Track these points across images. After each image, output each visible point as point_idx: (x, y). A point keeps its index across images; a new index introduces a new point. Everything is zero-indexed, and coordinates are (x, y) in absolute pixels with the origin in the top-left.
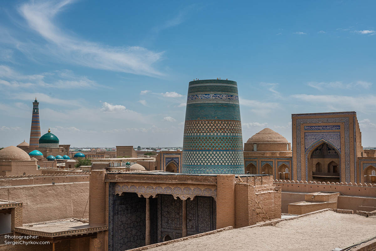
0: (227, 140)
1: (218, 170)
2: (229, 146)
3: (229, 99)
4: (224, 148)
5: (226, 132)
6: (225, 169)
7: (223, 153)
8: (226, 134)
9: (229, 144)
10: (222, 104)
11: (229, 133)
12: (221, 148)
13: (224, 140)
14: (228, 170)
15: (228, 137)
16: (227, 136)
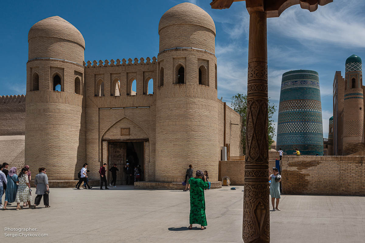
0: (288, 115)
2: (289, 119)
3: (293, 84)
4: (286, 121)
5: (288, 109)
7: (285, 124)
8: (288, 111)
9: (289, 118)
10: (288, 89)
11: (291, 109)
13: (286, 115)
14: (288, 136)
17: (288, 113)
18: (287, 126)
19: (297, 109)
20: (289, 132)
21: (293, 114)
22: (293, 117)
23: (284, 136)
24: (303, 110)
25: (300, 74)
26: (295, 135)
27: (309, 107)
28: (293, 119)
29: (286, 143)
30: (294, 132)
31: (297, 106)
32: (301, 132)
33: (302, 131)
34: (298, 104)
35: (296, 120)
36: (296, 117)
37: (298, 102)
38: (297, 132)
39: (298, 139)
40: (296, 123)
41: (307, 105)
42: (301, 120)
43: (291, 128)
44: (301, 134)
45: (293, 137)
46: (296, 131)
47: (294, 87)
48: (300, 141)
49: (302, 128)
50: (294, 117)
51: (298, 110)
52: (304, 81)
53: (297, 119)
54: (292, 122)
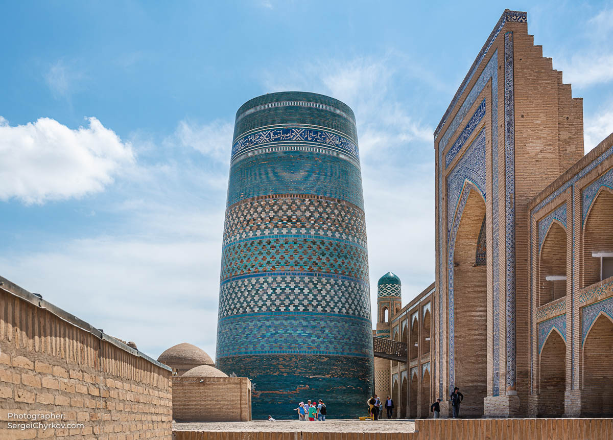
0: (260, 248)
1: (237, 326)
2: (265, 263)
3: (275, 140)
4: (253, 270)
5: (259, 228)
6: (250, 323)
7: (250, 281)
8: (259, 233)
9: (264, 259)
10: (257, 158)
11: (269, 228)
12: (245, 271)
13: (252, 248)
14: (259, 324)
15: (264, 241)
16: (263, 238)
17: (260, 243)
18: (257, 286)
19: (292, 227)
20: (264, 309)
21: (277, 246)
22: (278, 258)
23: (244, 325)
24: (313, 232)
25: (301, 108)
26: (286, 320)
27: (333, 224)
28: (278, 263)
29: (254, 349)
30: (282, 309)
31: (289, 218)
32: (306, 309)
33: (310, 308)
34: (294, 212)
35: (287, 268)
36: (287, 257)
37: (294, 202)
38: (292, 308)
39: (295, 335)
40: (288, 279)
41: (325, 216)
42: (306, 268)
43: (269, 296)
44: (305, 319)
45: (276, 328)
46: (287, 307)
47: (280, 149)
48: (304, 342)
49: (311, 297)
50: (282, 257)
51: (294, 231)
52: (316, 132)
53: (292, 262)
54: (274, 273)
